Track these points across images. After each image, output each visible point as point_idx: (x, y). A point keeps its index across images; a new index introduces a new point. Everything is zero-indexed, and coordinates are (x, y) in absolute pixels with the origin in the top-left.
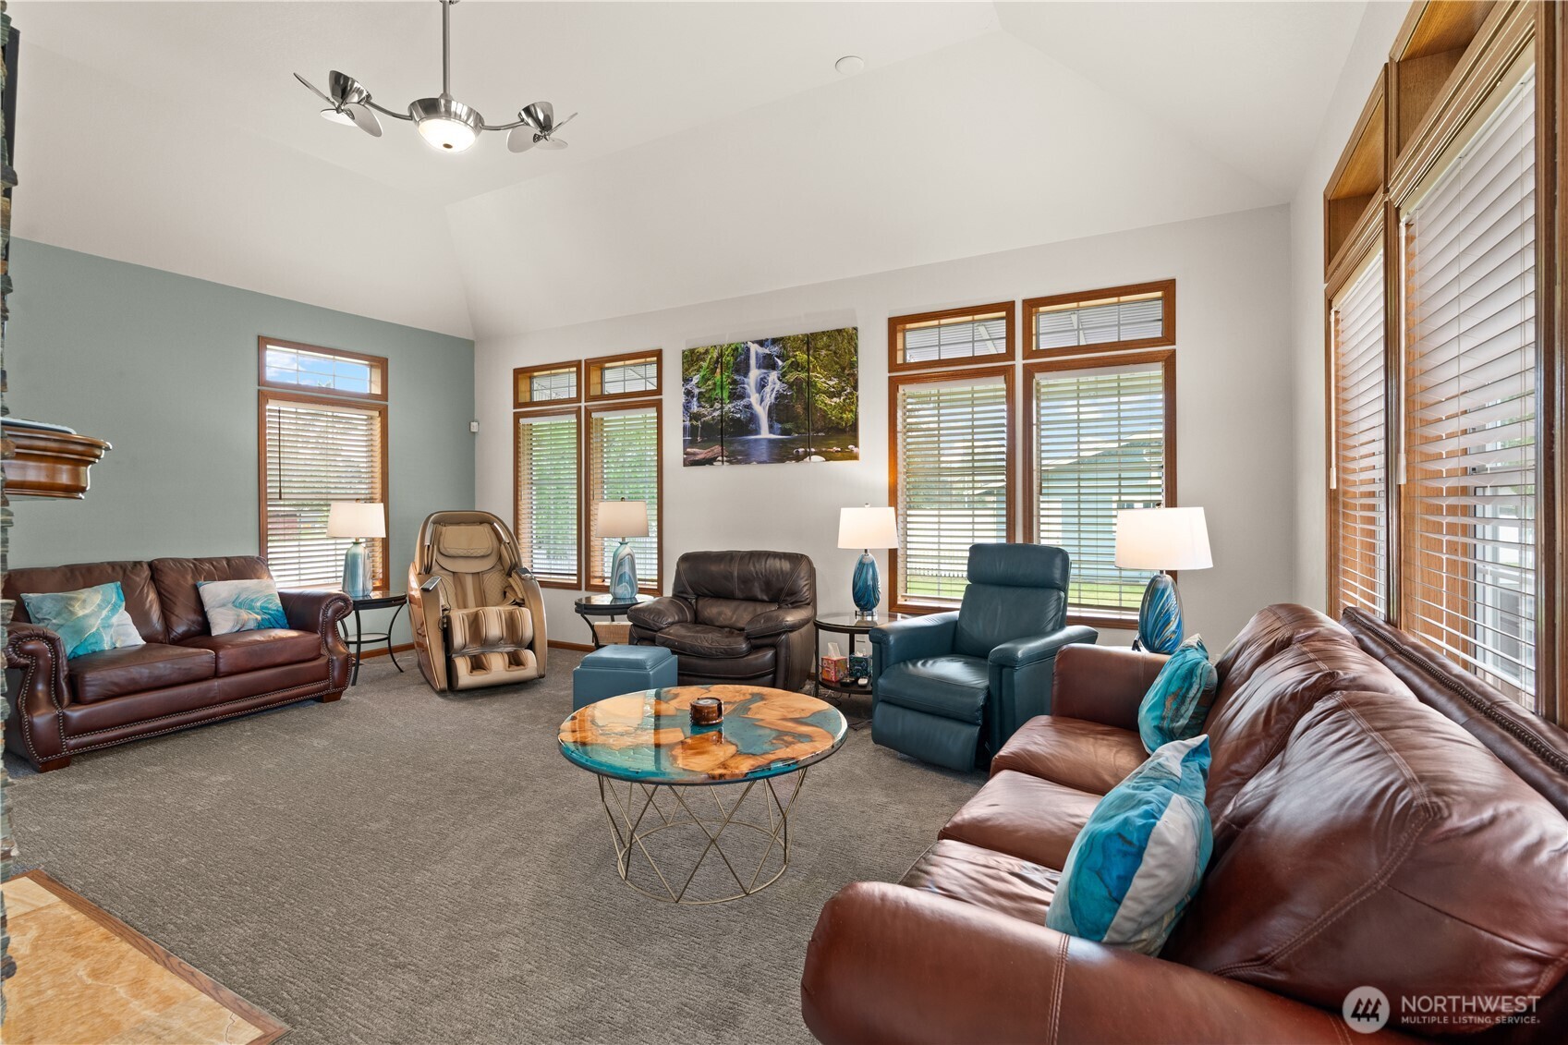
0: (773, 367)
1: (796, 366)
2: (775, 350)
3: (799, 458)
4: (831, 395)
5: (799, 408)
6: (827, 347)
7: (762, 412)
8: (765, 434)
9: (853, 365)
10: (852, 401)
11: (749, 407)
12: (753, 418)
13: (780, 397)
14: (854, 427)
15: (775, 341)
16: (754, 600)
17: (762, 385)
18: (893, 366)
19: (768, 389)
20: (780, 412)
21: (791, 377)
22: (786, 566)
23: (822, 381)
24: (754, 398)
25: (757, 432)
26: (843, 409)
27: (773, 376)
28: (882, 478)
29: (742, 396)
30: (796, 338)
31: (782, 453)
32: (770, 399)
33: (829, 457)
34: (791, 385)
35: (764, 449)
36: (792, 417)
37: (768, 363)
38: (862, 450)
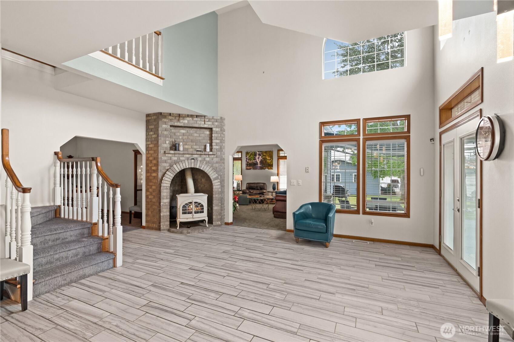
0: (261, 155)
1: (264, 156)
2: (261, 153)
3: (264, 169)
4: (269, 160)
5: (264, 162)
6: (269, 153)
7: (259, 162)
8: (259, 165)
9: (272, 156)
10: (272, 161)
11: (257, 161)
12: (257, 163)
13: (261, 160)
14: (272, 165)
15: (261, 152)
16: (258, 189)
17: (259, 158)
18: (278, 156)
19: (259, 159)
20: (261, 162)
21: (263, 157)
22: (263, 185)
23: (268, 158)
24: (257, 160)
25: (258, 165)
26: (271, 162)
27: (260, 157)
28: (276, 172)
29: (256, 159)
30: (264, 152)
31: (261, 168)
32: (260, 160)
33: (269, 169)
34: (263, 158)
35: (259, 167)
36: (263, 163)
37: (260, 155)
38: (273, 168)
